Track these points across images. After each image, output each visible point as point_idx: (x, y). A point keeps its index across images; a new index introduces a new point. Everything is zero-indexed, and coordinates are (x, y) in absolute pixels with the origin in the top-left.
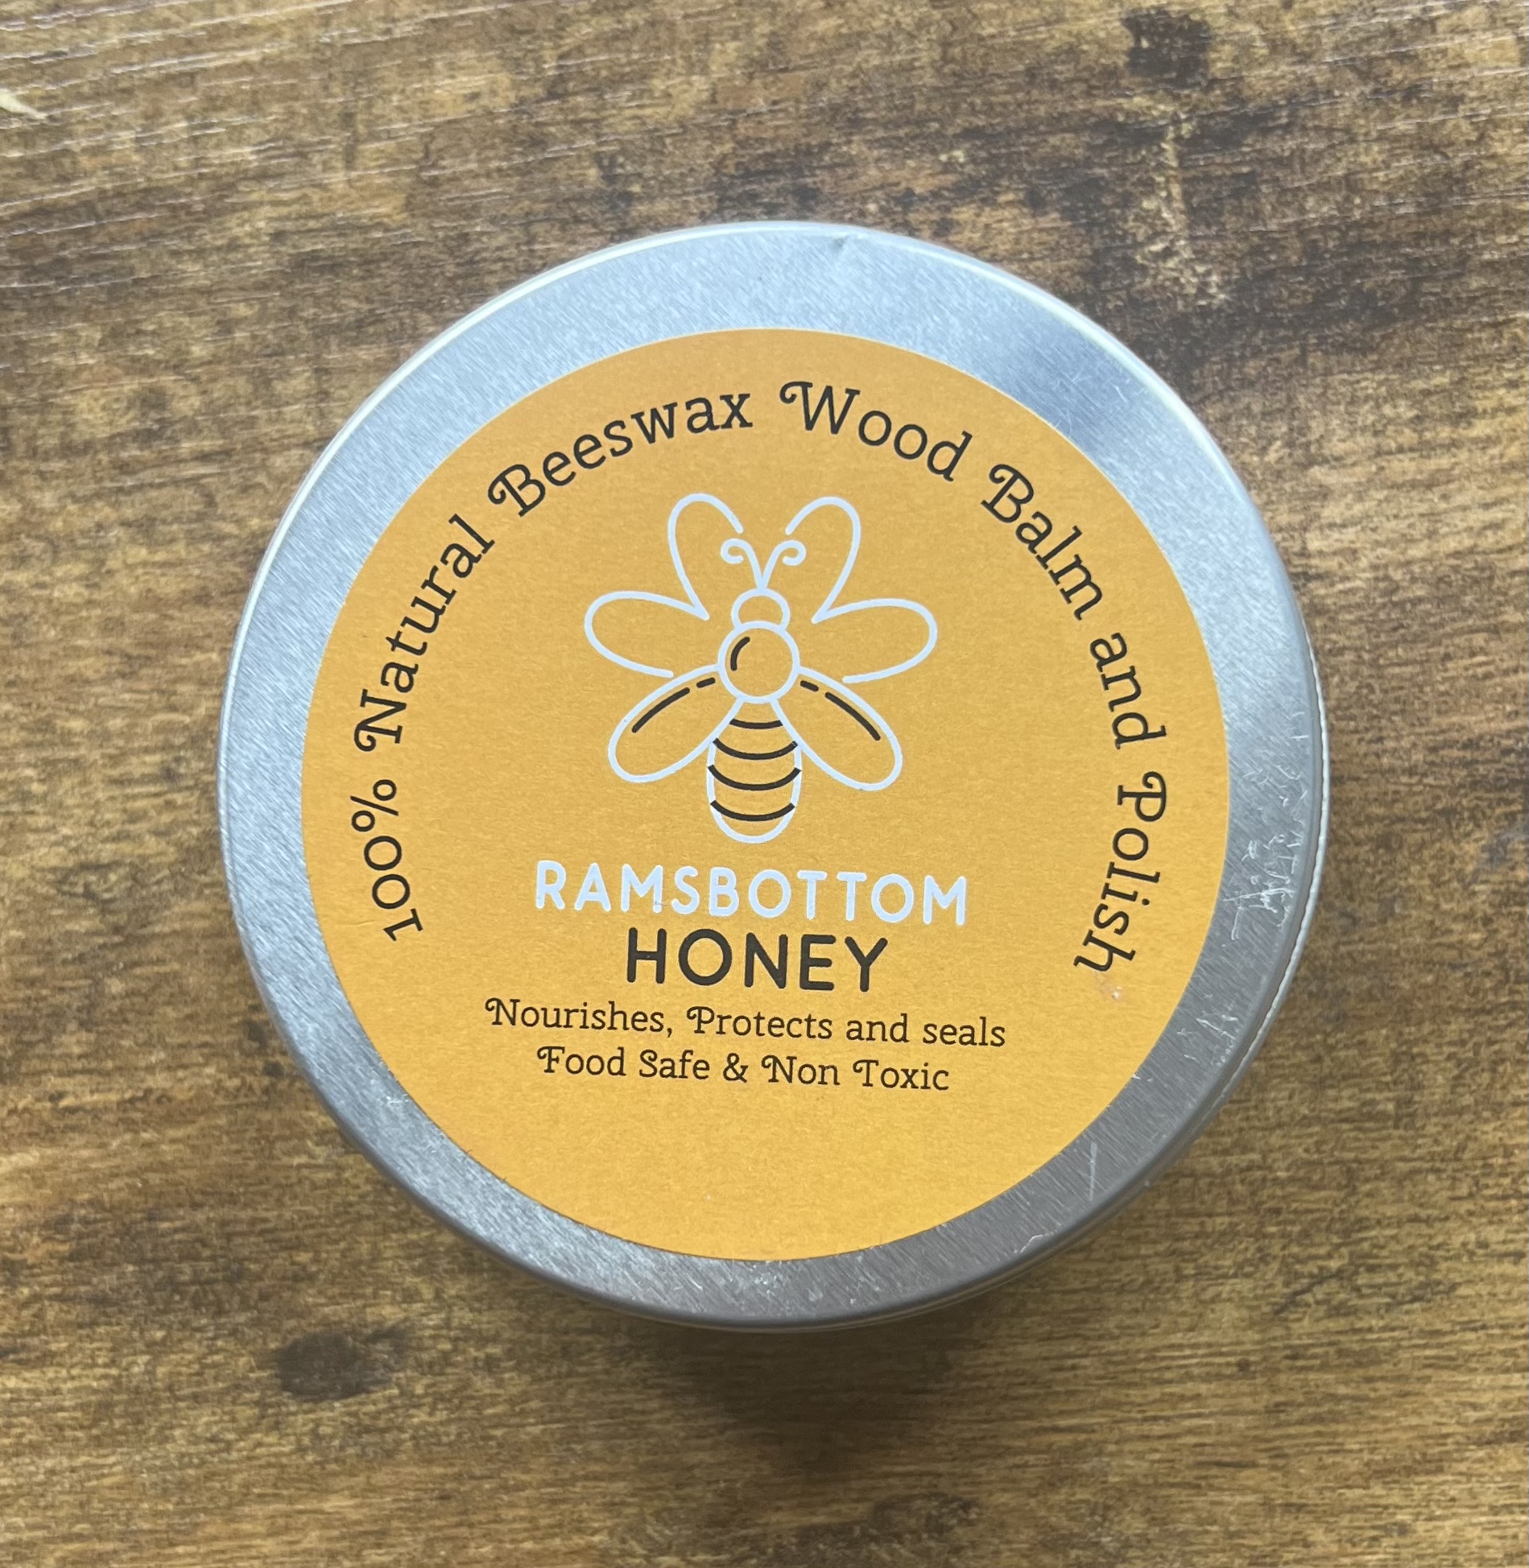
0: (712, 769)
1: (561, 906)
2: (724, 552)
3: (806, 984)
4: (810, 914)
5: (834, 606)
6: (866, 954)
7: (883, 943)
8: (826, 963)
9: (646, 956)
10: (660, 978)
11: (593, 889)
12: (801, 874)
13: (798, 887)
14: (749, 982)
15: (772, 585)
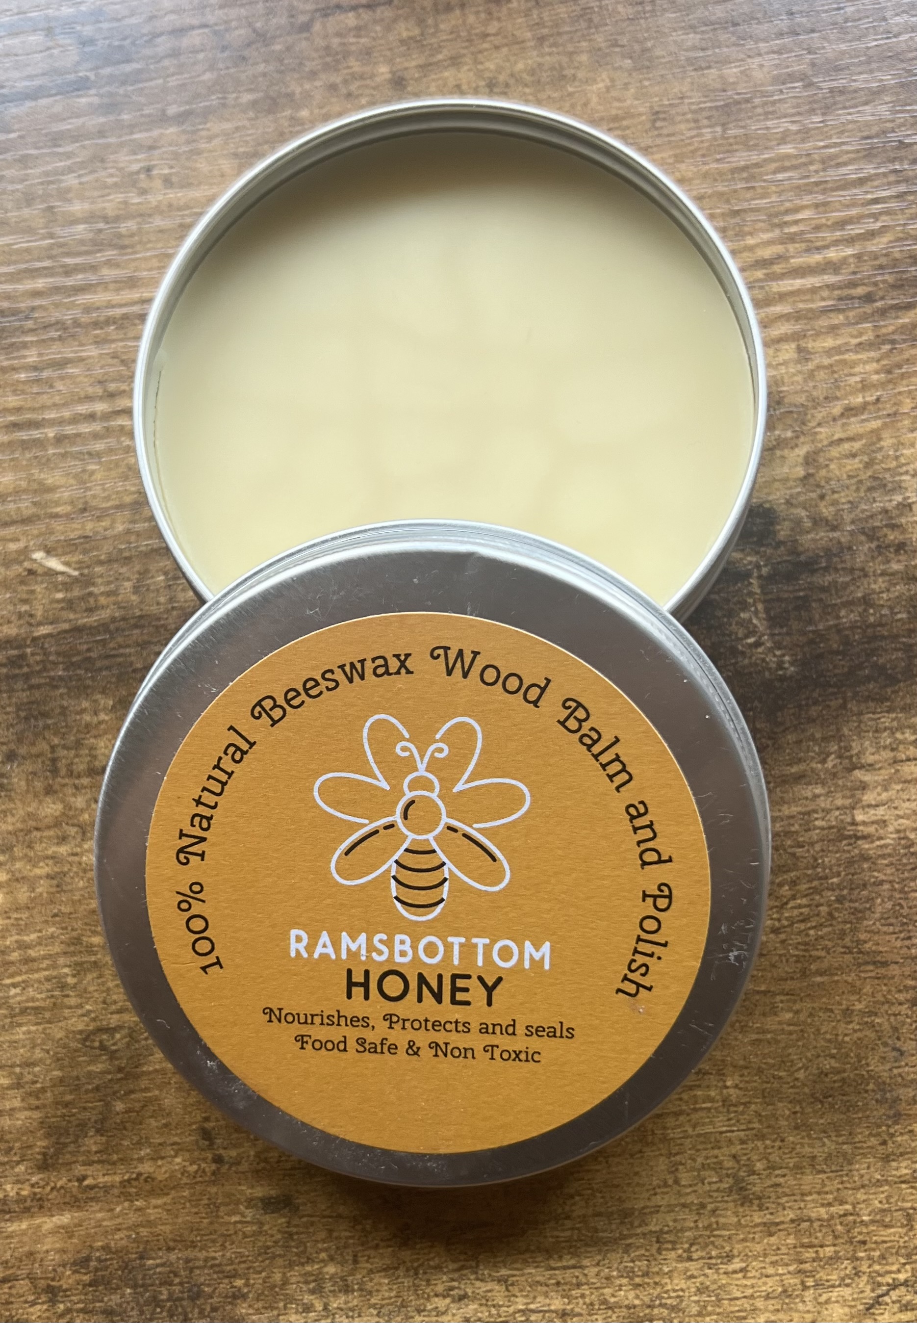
0: (394, 878)
1: (305, 955)
2: (398, 750)
3: (454, 1001)
4: (456, 962)
5: (467, 782)
6: (490, 984)
7: (499, 980)
8: (466, 990)
9: (357, 984)
10: (367, 997)
11: (324, 946)
12: (450, 939)
13: (448, 947)
14: (420, 1000)
15: (427, 770)
